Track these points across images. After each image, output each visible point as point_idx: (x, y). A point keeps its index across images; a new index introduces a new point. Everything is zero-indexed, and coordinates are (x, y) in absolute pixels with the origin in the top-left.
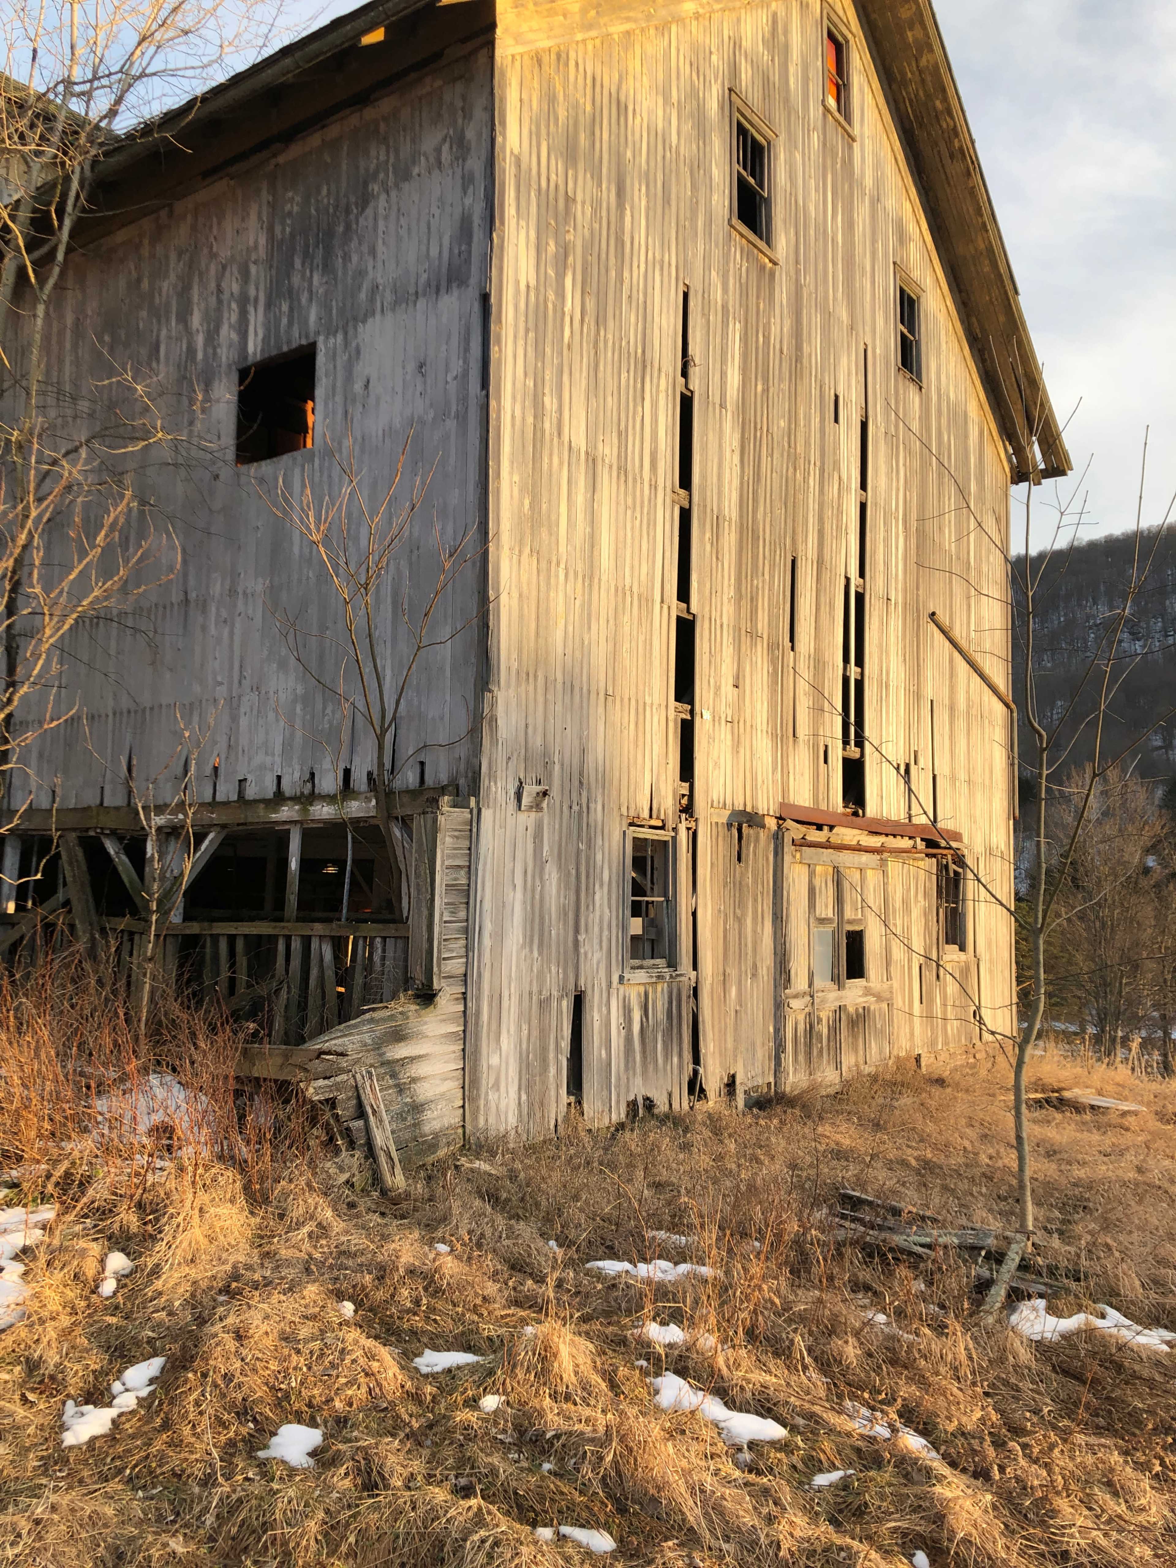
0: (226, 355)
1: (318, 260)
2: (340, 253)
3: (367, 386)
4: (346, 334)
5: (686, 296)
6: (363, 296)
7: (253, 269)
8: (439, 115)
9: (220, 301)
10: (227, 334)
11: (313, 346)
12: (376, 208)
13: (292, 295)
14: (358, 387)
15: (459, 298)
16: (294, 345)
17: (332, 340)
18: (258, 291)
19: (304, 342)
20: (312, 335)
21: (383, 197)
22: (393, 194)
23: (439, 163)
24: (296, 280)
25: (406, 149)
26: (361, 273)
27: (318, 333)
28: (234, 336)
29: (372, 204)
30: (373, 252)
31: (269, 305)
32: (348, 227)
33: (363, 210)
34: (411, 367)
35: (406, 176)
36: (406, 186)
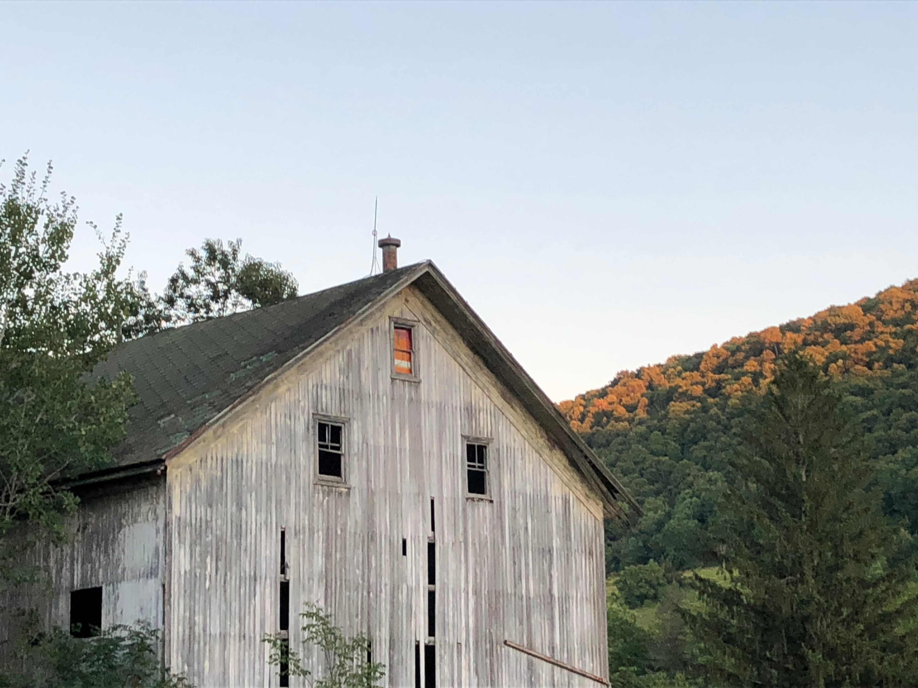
0: (65, 583)
1: (102, 549)
2: (111, 548)
3: (122, 613)
4: (113, 585)
5: (283, 534)
6: (120, 571)
7: (76, 544)
8: (148, 499)
9: (62, 555)
10: (66, 573)
11: (100, 589)
12: (125, 531)
13: (91, 561)
14: (118, 612)
15: (155, 582)
16: (93, 586)
17: (108, 587)
18: (79, 556)
19: (97, 586)
20: (100, 583)
21: (127, 527)
22: (131, 526)
23: (148, 520)
24: (93, 554)
25: (136, 510)
26: (119, 560)
27: (102, 583)
28: (68, 574)
29: (123, 530)
30: (123, 551)
31: (83, 564)
32: (114, 537)
33: (120, 531)
34: (138, 608)
35: (135, 521)
36: (135, 525)
